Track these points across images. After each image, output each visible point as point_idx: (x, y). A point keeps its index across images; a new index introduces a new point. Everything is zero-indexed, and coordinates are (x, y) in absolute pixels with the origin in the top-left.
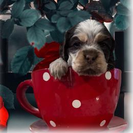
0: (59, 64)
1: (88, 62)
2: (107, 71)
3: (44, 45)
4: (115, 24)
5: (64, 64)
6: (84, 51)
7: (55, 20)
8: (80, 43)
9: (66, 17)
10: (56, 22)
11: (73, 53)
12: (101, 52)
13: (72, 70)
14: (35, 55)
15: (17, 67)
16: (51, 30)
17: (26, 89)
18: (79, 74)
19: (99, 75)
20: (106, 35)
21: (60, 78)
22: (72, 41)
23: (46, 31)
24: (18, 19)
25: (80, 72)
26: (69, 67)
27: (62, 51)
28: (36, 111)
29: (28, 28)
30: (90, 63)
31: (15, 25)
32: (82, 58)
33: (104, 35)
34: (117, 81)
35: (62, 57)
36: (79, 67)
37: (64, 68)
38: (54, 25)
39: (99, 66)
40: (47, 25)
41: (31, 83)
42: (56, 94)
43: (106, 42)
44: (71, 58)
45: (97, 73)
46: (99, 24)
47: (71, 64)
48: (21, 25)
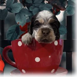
0: (28, 36)
1: (44, 35)
2: (55, 40)
3: (25, 24)
4: (67, 12)
5: (30, 36)
6: (42, 29)
7: (32, 9)
8: (39, 24)
9: (38, 7)
10: (32, 10)
11: (36, 30)
12: (52, 29)
13: (35, 40)
14: (20, 30)
15: (9, 37)
16: (30, 15)
17: (8, 51)
18: (39, 42)
19: (51, 43)
20: (55, 20)
21: (28, 45)
22: (35, 23)
23: (26, 16)
24: (10, 9)
25: (39, 41)
26: (33, 38)
27: (29, 29)
28: (14, 64)
29: (16, 14)
30: (45, 36)
31: (9, 12)
32: (41, 33)
33: (53, 19)
34: (61, 46)
35: (29, 32)
36: (39, 38)
37: (30, 38)
38: (31, 12)
39: (51, 37)
40: (27, 12)
41: (11, 47)
42: (26, 54)
43: (55, 24)
44: (34, 33)
45: (50, 42)
46: (50, 13)
47: (34, 36)
48: (12, 12)
